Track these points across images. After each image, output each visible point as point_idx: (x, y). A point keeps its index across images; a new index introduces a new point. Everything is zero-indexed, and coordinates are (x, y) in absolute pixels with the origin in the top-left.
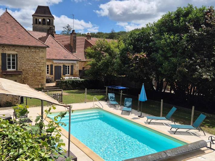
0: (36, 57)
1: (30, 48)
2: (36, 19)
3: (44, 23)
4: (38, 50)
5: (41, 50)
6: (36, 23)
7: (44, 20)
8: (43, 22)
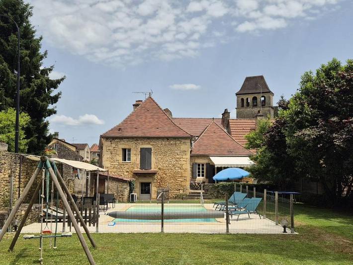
0: (176, 152)
1: (168, 139)
2: (242, 100)
3: (255, 104)
4: (179, 142)
5: (183, 141)
6: (243, 106)
7: (255, 99)
8: (253, 102)
